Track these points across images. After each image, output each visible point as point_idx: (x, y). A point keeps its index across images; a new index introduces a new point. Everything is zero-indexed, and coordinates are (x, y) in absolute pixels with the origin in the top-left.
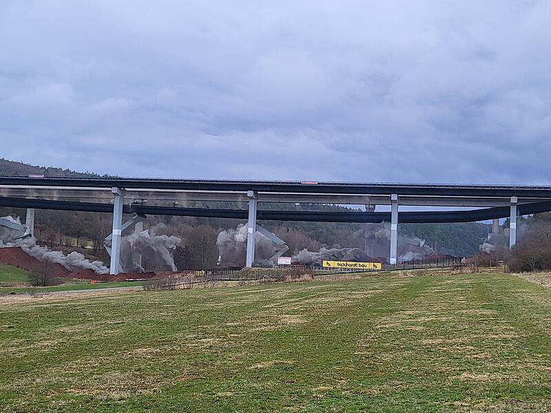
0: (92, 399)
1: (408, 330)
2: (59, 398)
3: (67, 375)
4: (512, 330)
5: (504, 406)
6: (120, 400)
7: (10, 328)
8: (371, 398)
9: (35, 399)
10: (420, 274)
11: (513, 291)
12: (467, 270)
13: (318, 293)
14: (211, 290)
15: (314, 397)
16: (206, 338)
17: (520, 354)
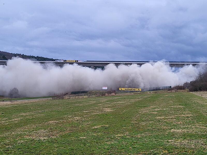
0: (33, 140)
1: (151, 114)
2: (21, 139)
3: (24, 131)
4: (190, 113)
5: (187, 141)
6: (44, 140)
7: (2, 114)
8: (138, 139)
9: (12, 140)
10: (156, 93)
11: (191, 99)
12: (173, 91)
13: (118, 100)
14: (77, 99)
15: (116, 139)
16: (76, 117)
17: (193, 122)
